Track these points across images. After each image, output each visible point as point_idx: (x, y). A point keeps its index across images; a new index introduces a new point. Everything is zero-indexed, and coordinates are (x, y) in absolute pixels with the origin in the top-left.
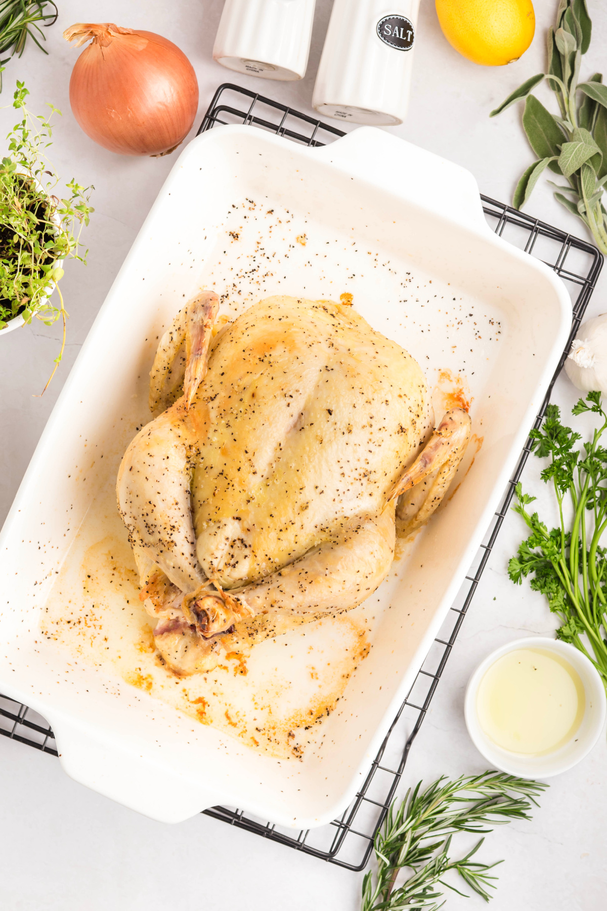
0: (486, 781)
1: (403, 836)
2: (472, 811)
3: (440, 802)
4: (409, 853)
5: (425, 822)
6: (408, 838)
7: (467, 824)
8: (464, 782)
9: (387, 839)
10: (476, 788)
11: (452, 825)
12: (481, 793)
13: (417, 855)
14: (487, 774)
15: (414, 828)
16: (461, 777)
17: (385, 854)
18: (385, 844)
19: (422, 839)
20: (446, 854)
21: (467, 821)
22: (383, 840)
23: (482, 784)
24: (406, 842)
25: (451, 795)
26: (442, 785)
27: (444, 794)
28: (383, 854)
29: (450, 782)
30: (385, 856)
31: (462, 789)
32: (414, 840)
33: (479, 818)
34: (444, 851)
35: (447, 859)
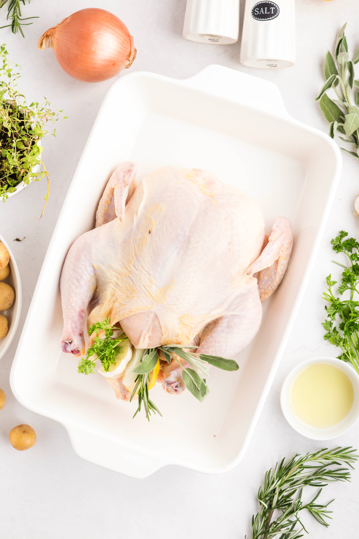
0: (322, 455)
1: (274, 490)
2: (315, 474)
3: (295, 469)
4: (278, 501)
5: (287, 481)
6: (277, 492)
7: (312, 482)
8: (309, 457)
9: (266, 493)
10: (316, 459)
11: (303, 483)
12: (321, 462)
13: (284, 502)
15: (281, 485)
16: (307, 454)
18: (264, 495)
19: (286, 491)
20: (300, 500)
21: (312, 480)
22: (263, 494)
24: (276, 494)
25: (302, 465)
26: (297, 459)
27: (298, 464)
29: (301, 457)
30: (265, 503)
31: (308, 461)
32: (281, 492)
33: (319, 478)
34: (299, 498)
35: (301, 503)
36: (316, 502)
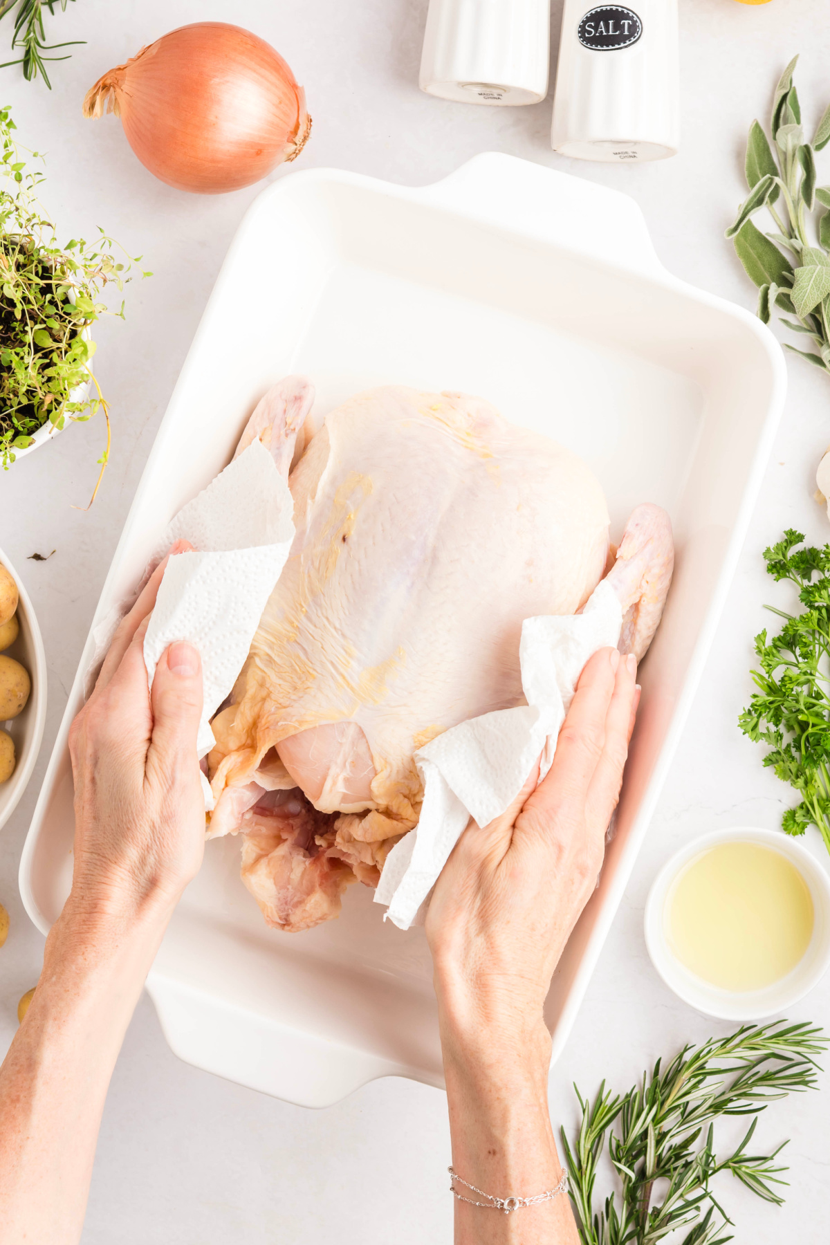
0: (742, 1041)
1: (645, 1135)
2: (734, 1086)
3: (686, 1078)
4: (659, 1159)
5: (673, 1111)
6: (652, 1137)
7: (731, 1105)
8: (714, 1048)
9: (626, 1141)
10: (729, 1052)
12: (741, 1058)
13: (673, 1159)
14: (743, 1031)
15: (657, 1121)
16: (709, 1042)
17: (628, 1165)
18: (624, 1149)
19: (674, 1136)
20: (709, 1151)
21: (731, 1100)
22: (621, 1147)
23: (737, 1046)
24: (650, 1142)
25: (702, 1067)
26: (688, 1056)
27: (690, 1067)
28: (625, 1165)
29: (697, 1051)
30: (628, 1167)
31: (714, 1057)
32: (661, 1137)
33: (745, 1095)
34: (707, 1148)
35: (713, 1157)
36: (748, 1152)
